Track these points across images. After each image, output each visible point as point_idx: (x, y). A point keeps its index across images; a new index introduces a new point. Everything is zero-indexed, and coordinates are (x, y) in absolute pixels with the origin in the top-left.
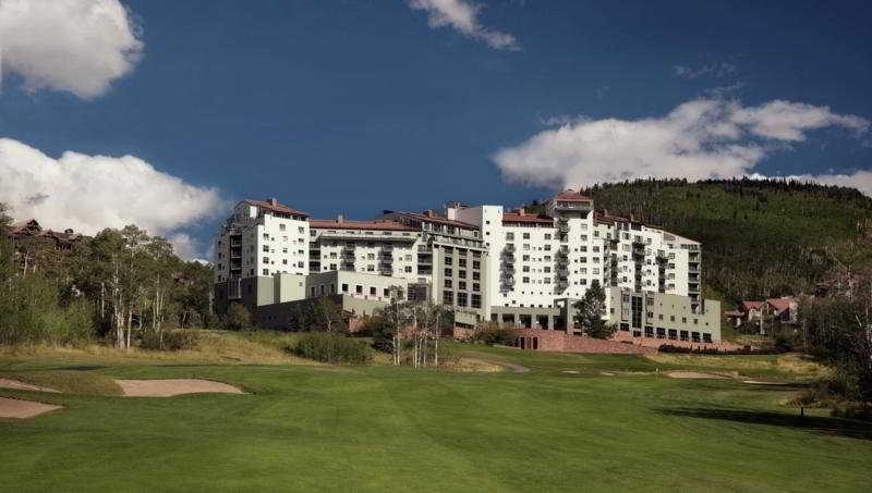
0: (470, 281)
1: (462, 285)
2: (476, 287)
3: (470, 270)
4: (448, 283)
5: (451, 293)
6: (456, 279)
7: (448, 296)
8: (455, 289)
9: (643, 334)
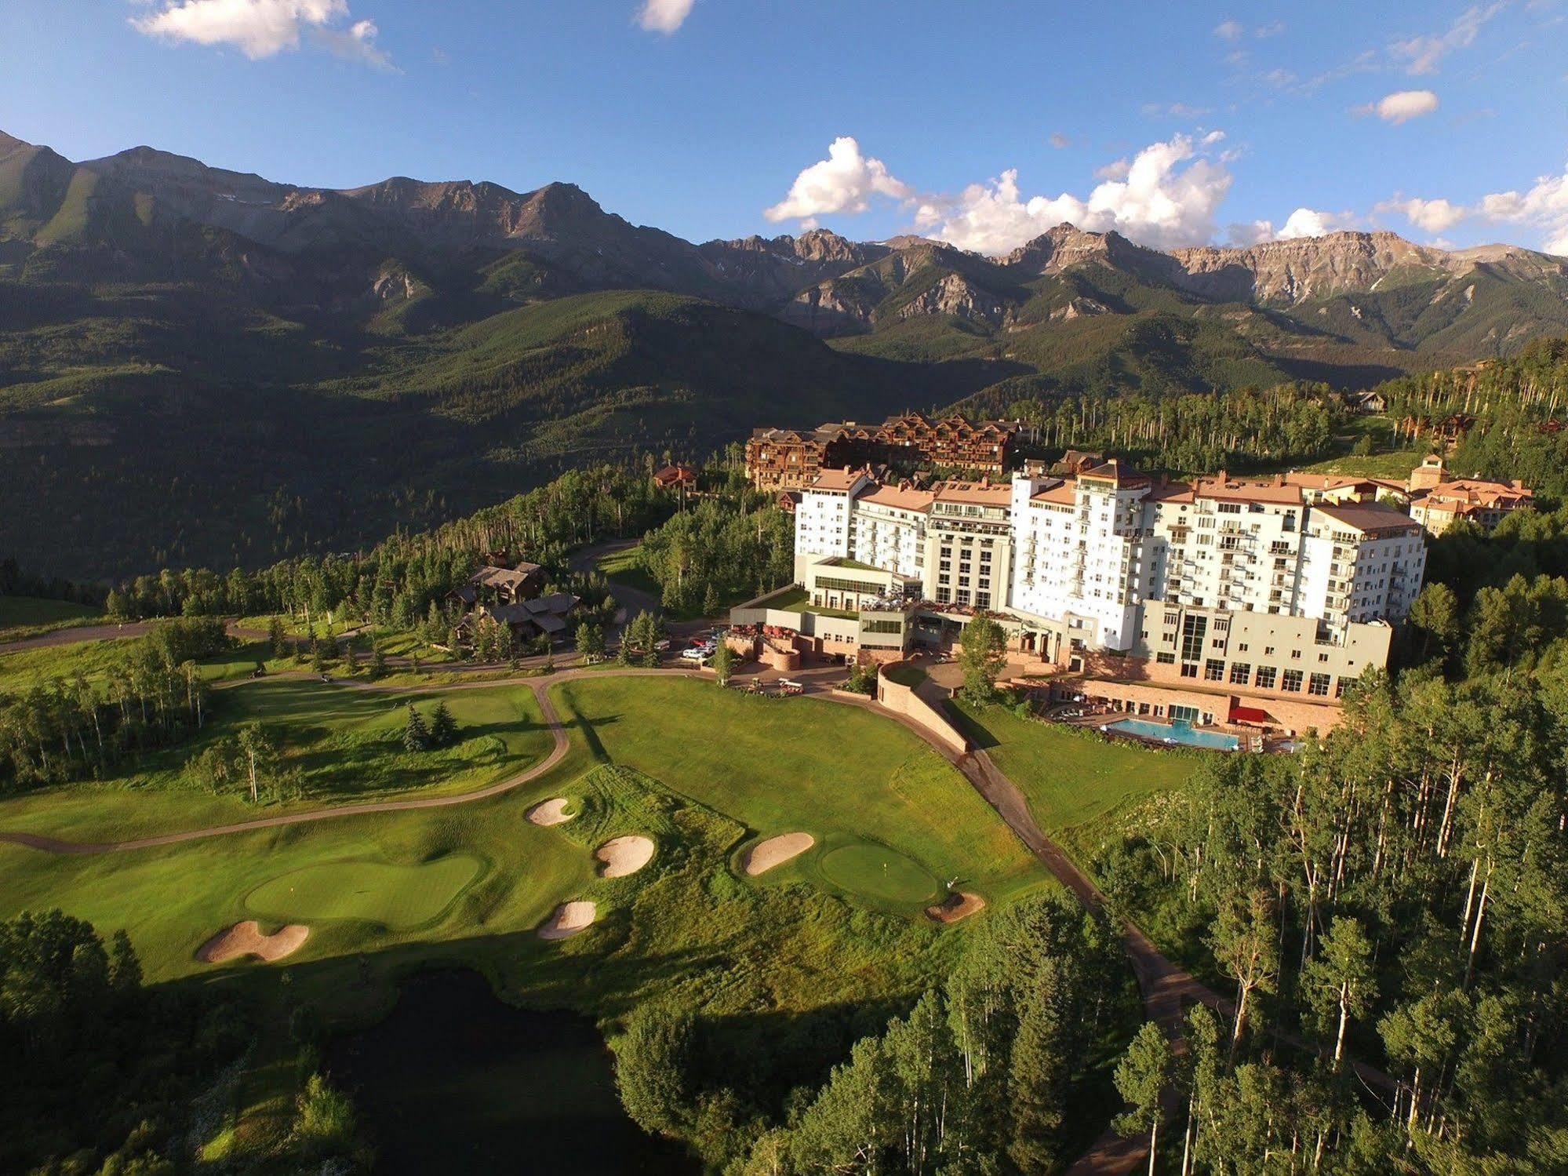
0: (974, 576)
1: (964, 581)
2: (984, 583)
3: (975, 562)
4: (944, 579)
5: (947, 591)
6: (954, 573)
7: (943, 594)
8: (953, 585)
9: (1201, 672)
